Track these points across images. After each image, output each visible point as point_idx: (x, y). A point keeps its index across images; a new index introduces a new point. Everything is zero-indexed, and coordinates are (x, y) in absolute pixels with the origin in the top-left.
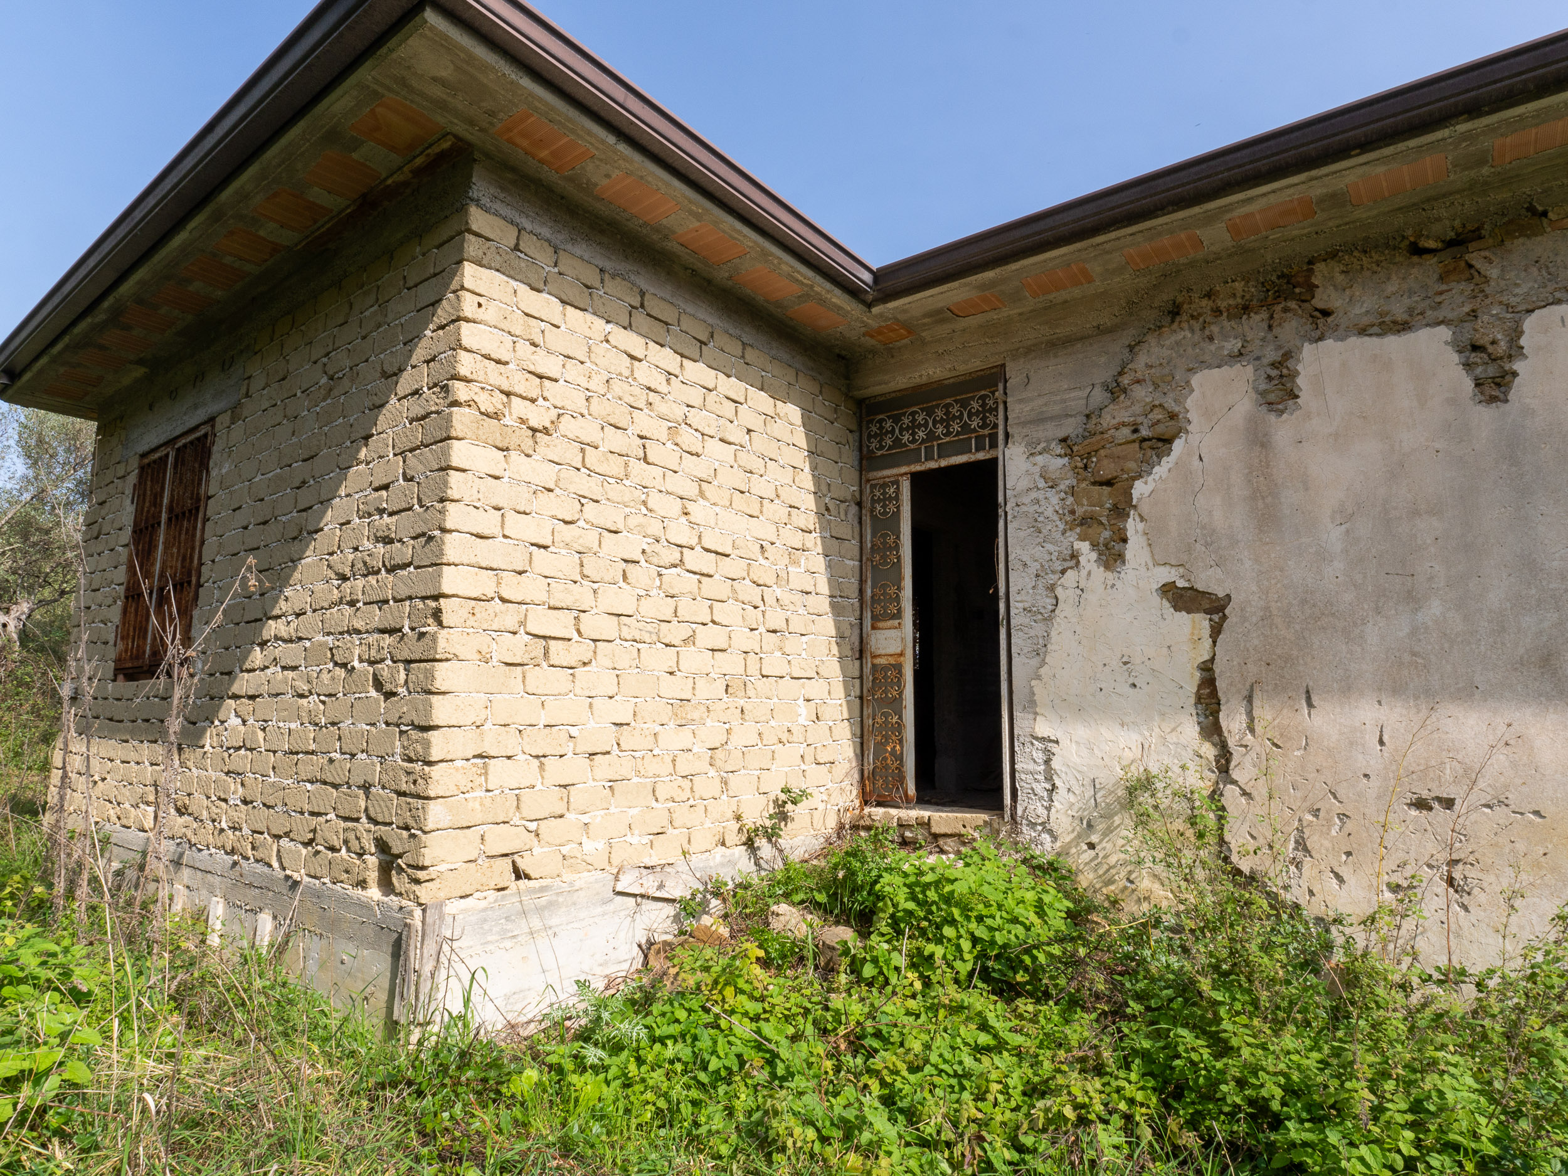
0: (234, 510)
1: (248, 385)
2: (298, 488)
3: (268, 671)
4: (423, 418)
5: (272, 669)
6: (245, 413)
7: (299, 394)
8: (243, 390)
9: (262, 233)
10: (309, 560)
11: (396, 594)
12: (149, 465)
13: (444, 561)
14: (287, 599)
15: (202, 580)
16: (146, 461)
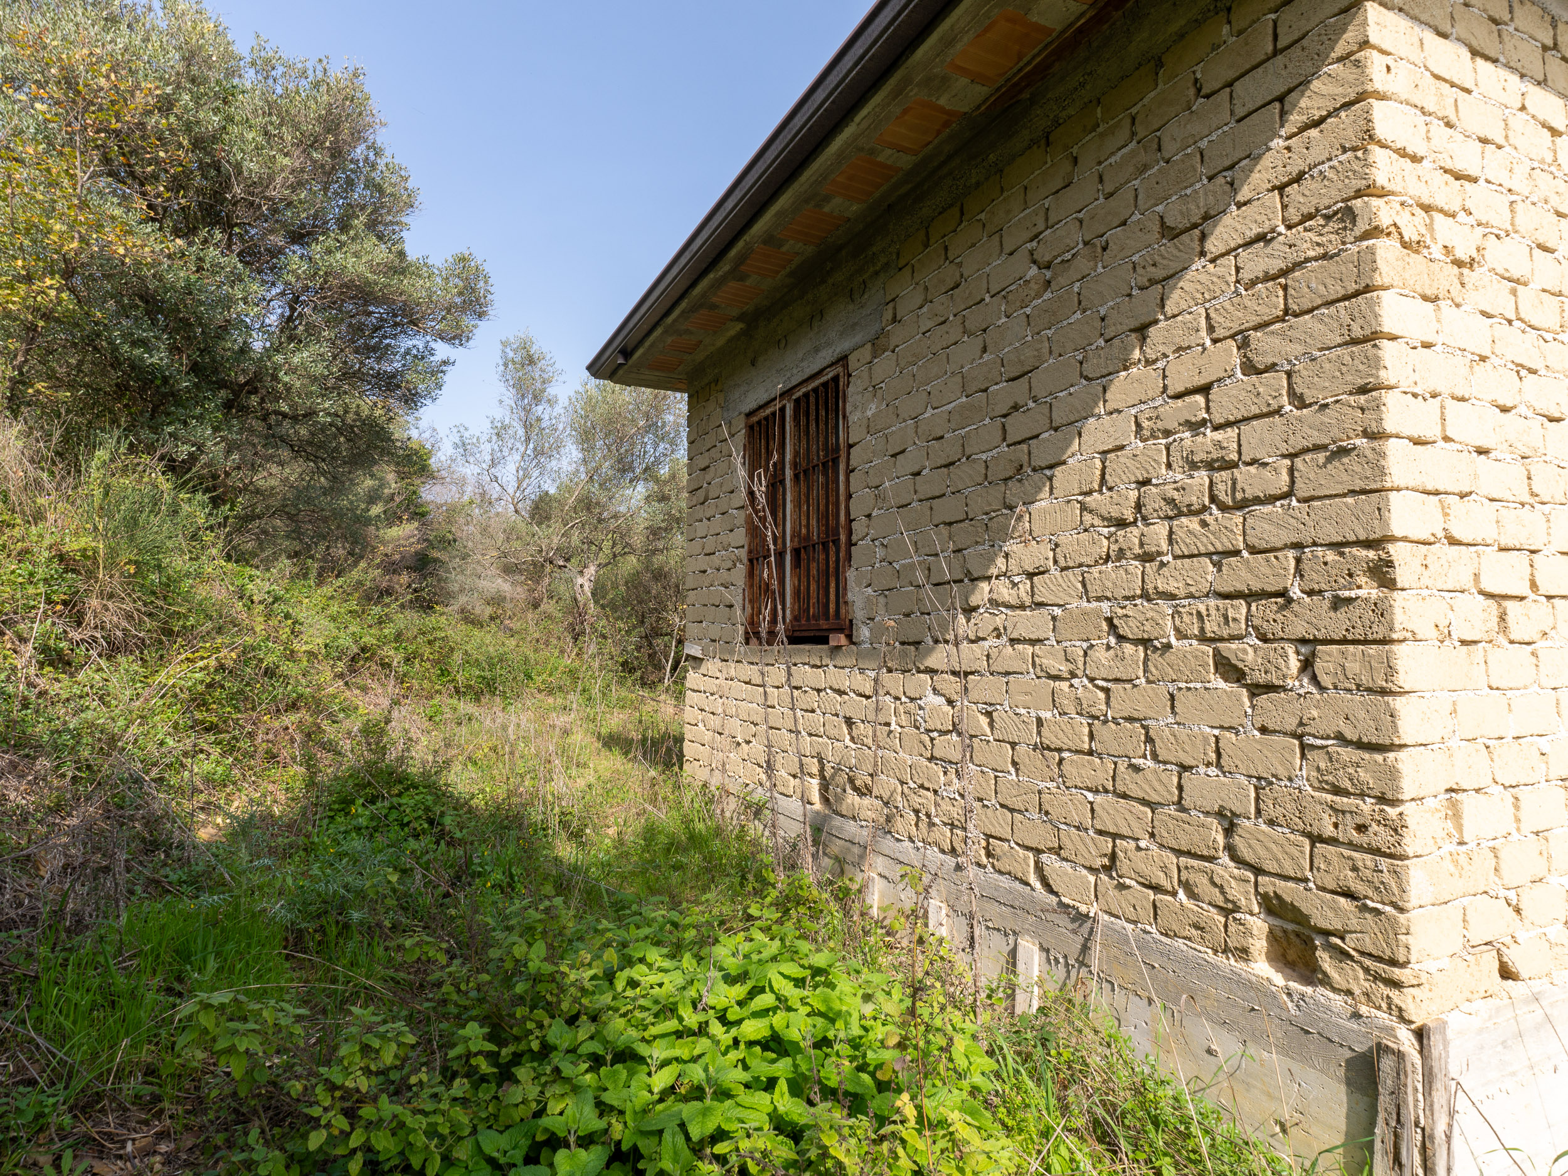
0: (894, 456)
1: (895, 308)
2: (1004, 416)
3: (986, 644)
4: (1284, 273)
5: (991, 642)
6: (893, 341)
7: (988, 299)
8: (888, 315)
9: (942, 102)
10: (1043, 503)
11: (1251, 540)
12: (759, 423)
13: (1388, 485)
14: (1007, 556)
15: (854, 538)
16: (755, 419)
